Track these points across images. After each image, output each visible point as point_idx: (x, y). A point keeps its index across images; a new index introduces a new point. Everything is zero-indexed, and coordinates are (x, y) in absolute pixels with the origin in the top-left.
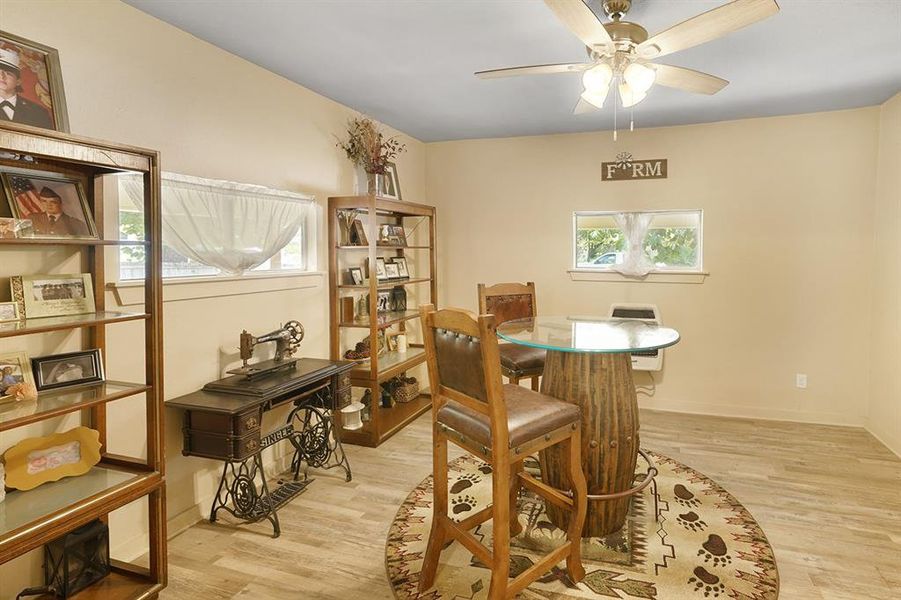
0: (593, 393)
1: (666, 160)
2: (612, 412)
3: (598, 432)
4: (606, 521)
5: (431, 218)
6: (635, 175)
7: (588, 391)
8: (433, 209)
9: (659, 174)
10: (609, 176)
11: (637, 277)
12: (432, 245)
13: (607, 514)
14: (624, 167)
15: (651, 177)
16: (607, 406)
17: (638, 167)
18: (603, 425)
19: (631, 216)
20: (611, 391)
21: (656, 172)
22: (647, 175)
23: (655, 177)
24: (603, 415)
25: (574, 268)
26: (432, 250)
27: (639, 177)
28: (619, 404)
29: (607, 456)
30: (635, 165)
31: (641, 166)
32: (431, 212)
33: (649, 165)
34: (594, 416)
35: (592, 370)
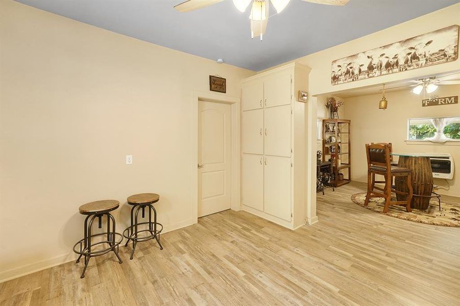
0: (415, 169)
1: (457, 97)
2: (422, 175)
3: (417, 180)
4: (420, 205)
5: (349, 124)
6: (440, 103)
7: (413, 169)
8: (350, 121)
9: (453, 102)
10: (426, 105)
11: (440, 143)
12: (349, 132)
13: (420, 203)
14: (434, 101)
15: (448, 103)
16: (420, 174)
17: (441, 100)
18: (418, 178)
19: (438, 119)
20: (422, 170)
21: (452, 101)
22: (447, 103)
23: (451, 103)
24: (419, 176)
25: (408, 140)
26: (349, 133)
27: (442, 104)
28: (425, 174)
29: (420, 187)
30: (440, 100)
31: (443, 100)
32: (349, 122)
33: (448, 99)
34: (416, 175)
35: (415, 163)
